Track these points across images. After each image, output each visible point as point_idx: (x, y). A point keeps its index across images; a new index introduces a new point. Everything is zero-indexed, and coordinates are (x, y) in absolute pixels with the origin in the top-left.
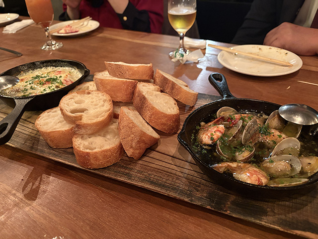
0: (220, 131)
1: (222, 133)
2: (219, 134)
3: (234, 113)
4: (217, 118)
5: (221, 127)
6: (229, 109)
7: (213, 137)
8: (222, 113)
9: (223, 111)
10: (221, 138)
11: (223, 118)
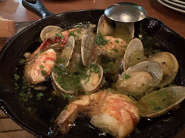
0: (51, 59)
1: (54, 60)
2: (51, 63)
3: (60, 31)
4: (42, 42)
5: (51, 52)
6: (53, 29)
7: (44, 69)
8: (47, 34)
9: (48, 32)
10: (55, 67)
11: (49, 41)
